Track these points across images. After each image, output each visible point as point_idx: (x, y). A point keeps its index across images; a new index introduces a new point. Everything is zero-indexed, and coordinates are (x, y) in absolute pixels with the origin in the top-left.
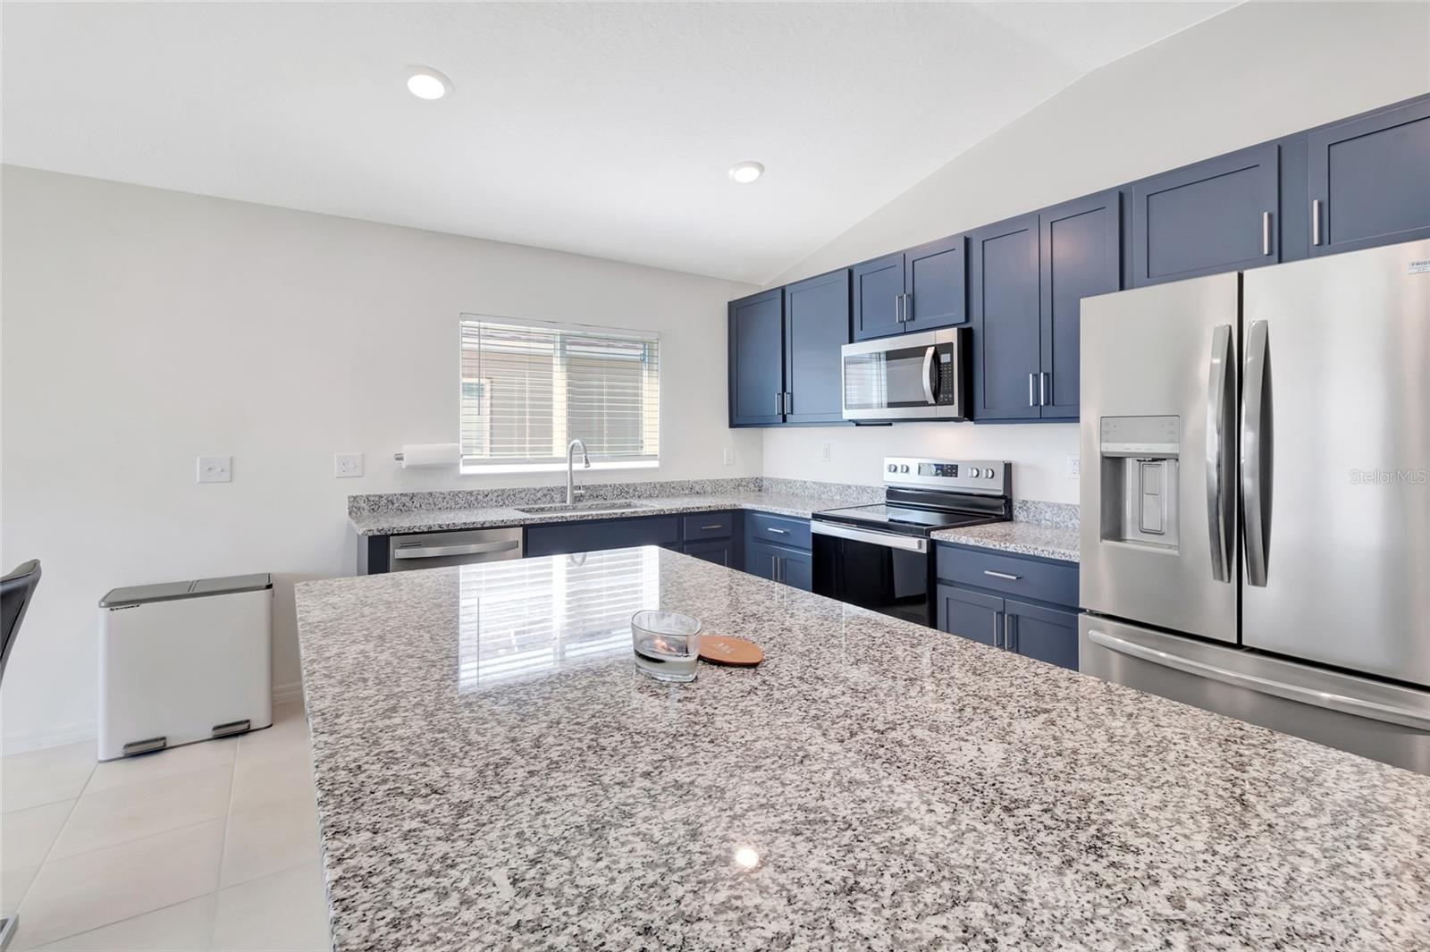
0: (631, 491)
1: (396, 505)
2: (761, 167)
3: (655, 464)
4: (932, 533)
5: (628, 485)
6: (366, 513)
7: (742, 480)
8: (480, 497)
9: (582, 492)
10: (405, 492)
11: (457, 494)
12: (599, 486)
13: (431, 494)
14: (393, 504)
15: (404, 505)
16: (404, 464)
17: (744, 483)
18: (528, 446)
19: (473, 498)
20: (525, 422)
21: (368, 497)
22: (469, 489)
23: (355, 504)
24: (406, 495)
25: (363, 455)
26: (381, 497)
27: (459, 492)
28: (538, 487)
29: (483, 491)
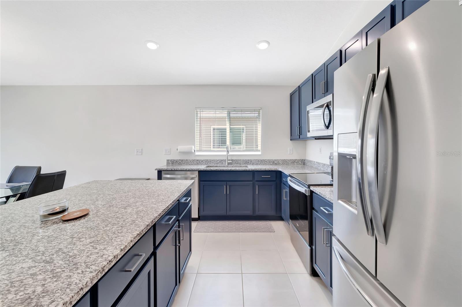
0: (250, 162)
1: (178, 163)
2: (268, 43)
3: (260, 153)
4: (311, 187)
5: (248, 160)
6: (171, 164)
7: (295, 160)
8: (200, 162)
9: (231, 161)
10: (180, 159)
11: (194, 160)
12: (238, 160)
13: (187, 160)
14: (177, 162)
15: (180, 163)
16: (178, 151)
17: (296, 161)
18: (216, 146)
19: (198, 162)
20: (215, 139)
21: (171, 160)
22: (197, 159)
23: (168, 162)
24: (180, 160)
25: (170, 149)
26: (174, 160)
27: (195, 160)
28: (218, 159)
29: (201, 160)
